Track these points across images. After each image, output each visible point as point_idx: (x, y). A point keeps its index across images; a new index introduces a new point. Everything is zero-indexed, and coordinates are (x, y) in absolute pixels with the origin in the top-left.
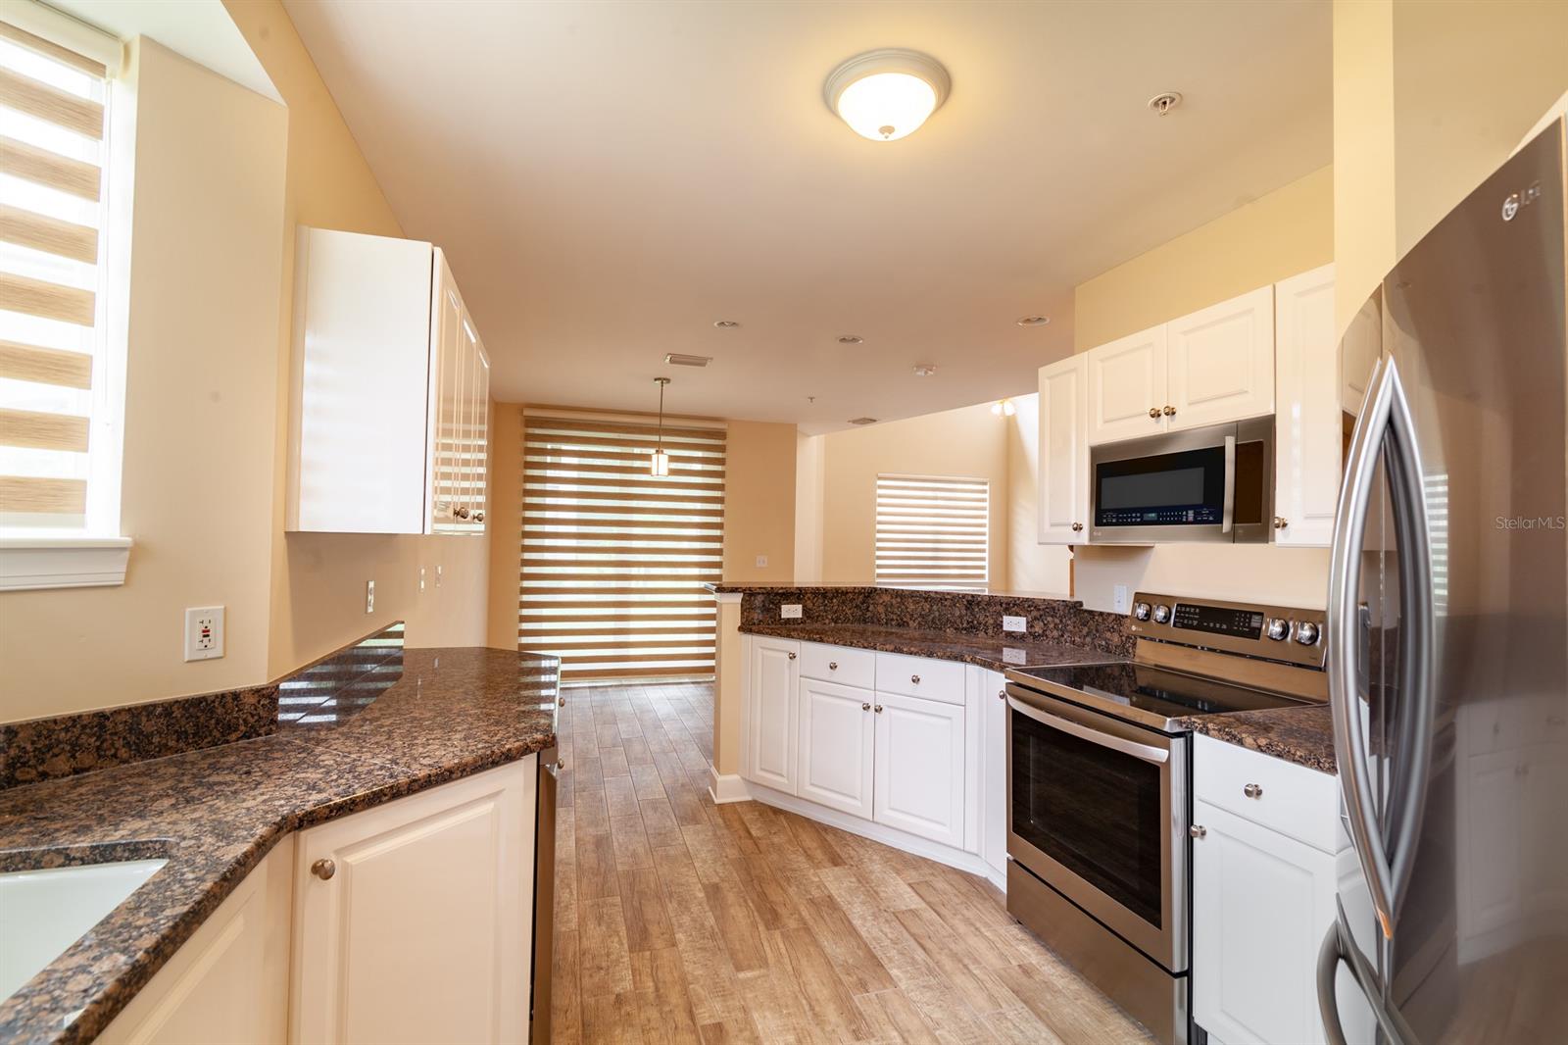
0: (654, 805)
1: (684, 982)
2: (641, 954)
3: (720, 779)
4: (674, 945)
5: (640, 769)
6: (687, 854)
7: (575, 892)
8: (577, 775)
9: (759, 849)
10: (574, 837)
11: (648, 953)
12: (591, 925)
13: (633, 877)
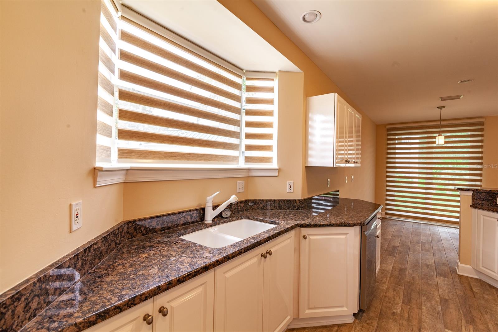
0: (428, 266)
1: (420, 321)
2: (406, 306)
3: (460, 265)
4: (420, 309)
5: (426, 253)
6: (437, 286)
7: (388, 280)
8: (399, 248)
9: (474, 296)
10: (392, 266)
11: (409, 307)
12: (391, 291)
13: (411, 284)
